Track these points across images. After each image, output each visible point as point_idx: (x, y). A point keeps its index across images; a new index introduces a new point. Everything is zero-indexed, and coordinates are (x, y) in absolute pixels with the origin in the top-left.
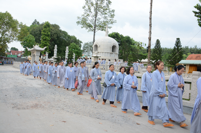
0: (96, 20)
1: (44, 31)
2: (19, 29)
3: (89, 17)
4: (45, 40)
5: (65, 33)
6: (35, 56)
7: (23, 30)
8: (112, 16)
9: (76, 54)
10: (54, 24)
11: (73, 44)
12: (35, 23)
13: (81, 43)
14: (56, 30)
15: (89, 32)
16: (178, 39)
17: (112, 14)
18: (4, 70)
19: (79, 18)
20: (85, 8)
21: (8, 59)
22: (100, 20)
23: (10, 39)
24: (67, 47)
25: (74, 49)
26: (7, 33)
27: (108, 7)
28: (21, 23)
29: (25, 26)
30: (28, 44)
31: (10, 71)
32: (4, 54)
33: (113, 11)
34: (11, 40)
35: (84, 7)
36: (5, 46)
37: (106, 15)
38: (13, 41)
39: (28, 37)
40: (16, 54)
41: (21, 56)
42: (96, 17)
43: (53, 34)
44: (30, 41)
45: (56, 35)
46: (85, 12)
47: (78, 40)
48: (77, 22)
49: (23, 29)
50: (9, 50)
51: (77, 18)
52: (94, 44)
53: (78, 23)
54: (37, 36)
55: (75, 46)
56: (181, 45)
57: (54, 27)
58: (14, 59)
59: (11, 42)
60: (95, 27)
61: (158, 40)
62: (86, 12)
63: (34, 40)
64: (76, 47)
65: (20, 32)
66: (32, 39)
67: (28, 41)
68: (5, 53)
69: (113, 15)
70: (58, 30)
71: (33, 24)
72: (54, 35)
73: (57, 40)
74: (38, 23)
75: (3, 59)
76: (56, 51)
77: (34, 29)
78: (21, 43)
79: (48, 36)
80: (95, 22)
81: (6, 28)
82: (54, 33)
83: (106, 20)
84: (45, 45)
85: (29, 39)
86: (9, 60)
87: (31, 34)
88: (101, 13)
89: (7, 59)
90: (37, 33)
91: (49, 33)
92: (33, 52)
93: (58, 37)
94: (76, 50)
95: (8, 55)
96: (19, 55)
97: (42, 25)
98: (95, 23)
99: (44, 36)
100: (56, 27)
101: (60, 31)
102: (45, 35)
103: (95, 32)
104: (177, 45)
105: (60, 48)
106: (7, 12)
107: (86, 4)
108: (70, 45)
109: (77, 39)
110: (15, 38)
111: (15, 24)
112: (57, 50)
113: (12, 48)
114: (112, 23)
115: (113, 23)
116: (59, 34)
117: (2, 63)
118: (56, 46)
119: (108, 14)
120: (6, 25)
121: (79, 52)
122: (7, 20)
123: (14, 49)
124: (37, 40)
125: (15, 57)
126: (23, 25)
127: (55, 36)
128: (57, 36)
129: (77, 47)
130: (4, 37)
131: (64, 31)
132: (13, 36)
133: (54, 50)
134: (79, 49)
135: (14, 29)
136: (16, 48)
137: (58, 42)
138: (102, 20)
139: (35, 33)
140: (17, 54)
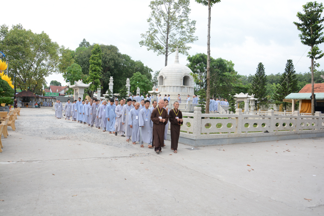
0: (168, 38)
1: (93, 59)
2: (60, 55)
3: (157, 34)
4: (95, 71)
5: (126, 58)
6: (78, 95)
7: (65, 57)
8: (192, 30)
9: (142, 89)
10: (109, 45)
11: (137, 74)
12: (84, 44)
13: (151, 72)
14: (113, 53)
15: (159, 55)
16: (290, 61)
17: (192, 27)
18: (41, 114)
19: (143, 35)
20: (151, 22)
21: (46, 99)
22: (175, 37)
23: (47, 71)
24: (128, 79)
25: (139, 81)
26: (44, 62)
27: (187, 17)
28: (62, 46)
29: (68, 51)
30: (72, 77)
31: (47, 115)
32: (41, 93)
33: (194, 23)
34: (50, 72)
35: (149, 20)
36: (41, 81)
37: (184, 30)
38: (53, 73)
39: (72, 67)
40: (57, 91)
41: (65, 93)
42: (168, 34)
43: (108, 60)
44: (75, 72)
45: (113, 61)
46: (150, 28)
47: (146, 67)
48: (140, 43)
49: (65, 55)
50: (48, 85)
51: (141, 36)
52: (159, 75)
53: (142, 43)
54: (84, 64)
55: (140, 77)
56: (294, 70)
57: (109, 49)
58: (55, 99)
59: (50, 75)
60: (167, 49)
61: (261, 63)
62: (152, 27)
63: (81, 70)
64: (142, 78)
65: (61, 60)
66: (77, 70)
67: (72, 72)
68: (42, 90)
69: (194, 28)
70: (116, 53)
71: (81, 46)
72: (109, 62)
73: (114, 68)
74: (88, 43)
75: (40, 99)
76: (111, 85)
77: (81, 54)
78: (64, 76)
79: (98, 64)
80: (167, 40)
81: (43, 54)
82: (110, 59)
83: (184, 37)
84: (94, 78)
85: (73, 69)
86: (48, 100)
87: (77, 61)
88: (177, 26)
89: (44, 100)
90: (85, 59)
91: (100, 61)
92: (76, 90)
93: (116, 65)
94: (142, 83)
95: (46, 93)
96: (62, 92)
97: (92, 47)
98: (167, 43)
99: (93, 65)
100: (112, 49)
101: (119, 55)
102: (94, 63)
103: (167, 56)
104: (289, 70)
105: (119, 80)
106: (43, 32)
107: (152, 15)
108: (133, 75)
109: (145, 65)
110: (54, 69)
111: (54, 49)
112: (113, 84)
113: (52, 82)
114: (192, 40)
115: (194, 41)
116: (117, 59)
117: (38, 104)
118: (111, 78)
119: (186, 28)
120: (42, 50)
121: (146, 85)
122: (43, 44)
123: (55, 83)
124: (86, 70)
125: (56, 95)
126: (65, 49)
127: (111, 64)
128: (115, 63)
129: (144, 78)
130: (40, 69)
131: (125, 55)
132: (52, 66)
133: (109, 84)
134: (146, 81)
135: (53, 55)
136: (58, 81)
137: (115, 71)
138: (178, 37)
139: (82, 59)
140: (59, 91)
